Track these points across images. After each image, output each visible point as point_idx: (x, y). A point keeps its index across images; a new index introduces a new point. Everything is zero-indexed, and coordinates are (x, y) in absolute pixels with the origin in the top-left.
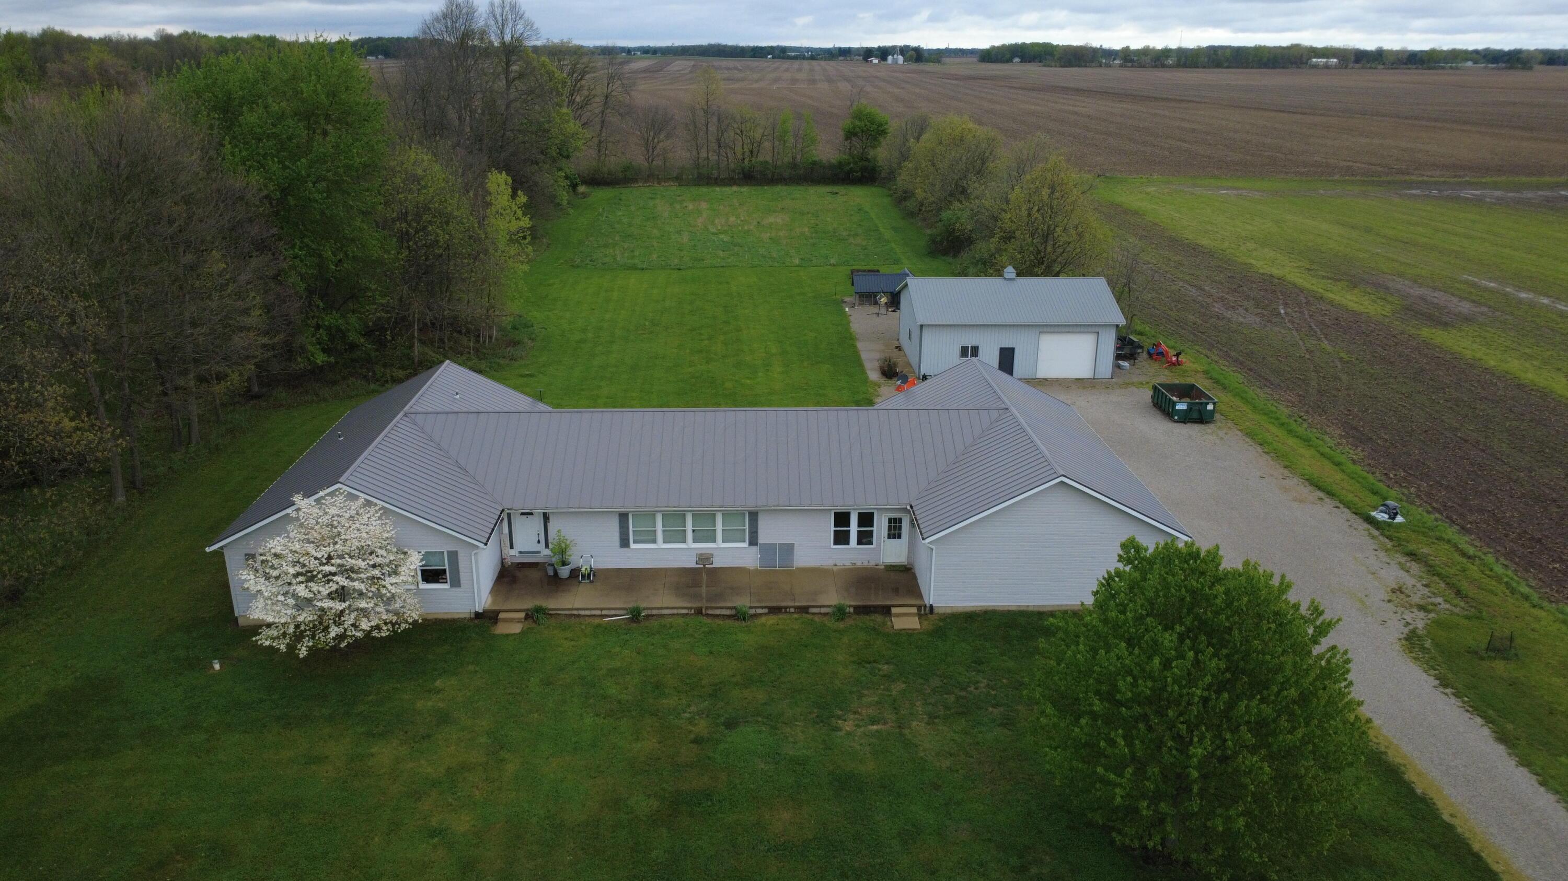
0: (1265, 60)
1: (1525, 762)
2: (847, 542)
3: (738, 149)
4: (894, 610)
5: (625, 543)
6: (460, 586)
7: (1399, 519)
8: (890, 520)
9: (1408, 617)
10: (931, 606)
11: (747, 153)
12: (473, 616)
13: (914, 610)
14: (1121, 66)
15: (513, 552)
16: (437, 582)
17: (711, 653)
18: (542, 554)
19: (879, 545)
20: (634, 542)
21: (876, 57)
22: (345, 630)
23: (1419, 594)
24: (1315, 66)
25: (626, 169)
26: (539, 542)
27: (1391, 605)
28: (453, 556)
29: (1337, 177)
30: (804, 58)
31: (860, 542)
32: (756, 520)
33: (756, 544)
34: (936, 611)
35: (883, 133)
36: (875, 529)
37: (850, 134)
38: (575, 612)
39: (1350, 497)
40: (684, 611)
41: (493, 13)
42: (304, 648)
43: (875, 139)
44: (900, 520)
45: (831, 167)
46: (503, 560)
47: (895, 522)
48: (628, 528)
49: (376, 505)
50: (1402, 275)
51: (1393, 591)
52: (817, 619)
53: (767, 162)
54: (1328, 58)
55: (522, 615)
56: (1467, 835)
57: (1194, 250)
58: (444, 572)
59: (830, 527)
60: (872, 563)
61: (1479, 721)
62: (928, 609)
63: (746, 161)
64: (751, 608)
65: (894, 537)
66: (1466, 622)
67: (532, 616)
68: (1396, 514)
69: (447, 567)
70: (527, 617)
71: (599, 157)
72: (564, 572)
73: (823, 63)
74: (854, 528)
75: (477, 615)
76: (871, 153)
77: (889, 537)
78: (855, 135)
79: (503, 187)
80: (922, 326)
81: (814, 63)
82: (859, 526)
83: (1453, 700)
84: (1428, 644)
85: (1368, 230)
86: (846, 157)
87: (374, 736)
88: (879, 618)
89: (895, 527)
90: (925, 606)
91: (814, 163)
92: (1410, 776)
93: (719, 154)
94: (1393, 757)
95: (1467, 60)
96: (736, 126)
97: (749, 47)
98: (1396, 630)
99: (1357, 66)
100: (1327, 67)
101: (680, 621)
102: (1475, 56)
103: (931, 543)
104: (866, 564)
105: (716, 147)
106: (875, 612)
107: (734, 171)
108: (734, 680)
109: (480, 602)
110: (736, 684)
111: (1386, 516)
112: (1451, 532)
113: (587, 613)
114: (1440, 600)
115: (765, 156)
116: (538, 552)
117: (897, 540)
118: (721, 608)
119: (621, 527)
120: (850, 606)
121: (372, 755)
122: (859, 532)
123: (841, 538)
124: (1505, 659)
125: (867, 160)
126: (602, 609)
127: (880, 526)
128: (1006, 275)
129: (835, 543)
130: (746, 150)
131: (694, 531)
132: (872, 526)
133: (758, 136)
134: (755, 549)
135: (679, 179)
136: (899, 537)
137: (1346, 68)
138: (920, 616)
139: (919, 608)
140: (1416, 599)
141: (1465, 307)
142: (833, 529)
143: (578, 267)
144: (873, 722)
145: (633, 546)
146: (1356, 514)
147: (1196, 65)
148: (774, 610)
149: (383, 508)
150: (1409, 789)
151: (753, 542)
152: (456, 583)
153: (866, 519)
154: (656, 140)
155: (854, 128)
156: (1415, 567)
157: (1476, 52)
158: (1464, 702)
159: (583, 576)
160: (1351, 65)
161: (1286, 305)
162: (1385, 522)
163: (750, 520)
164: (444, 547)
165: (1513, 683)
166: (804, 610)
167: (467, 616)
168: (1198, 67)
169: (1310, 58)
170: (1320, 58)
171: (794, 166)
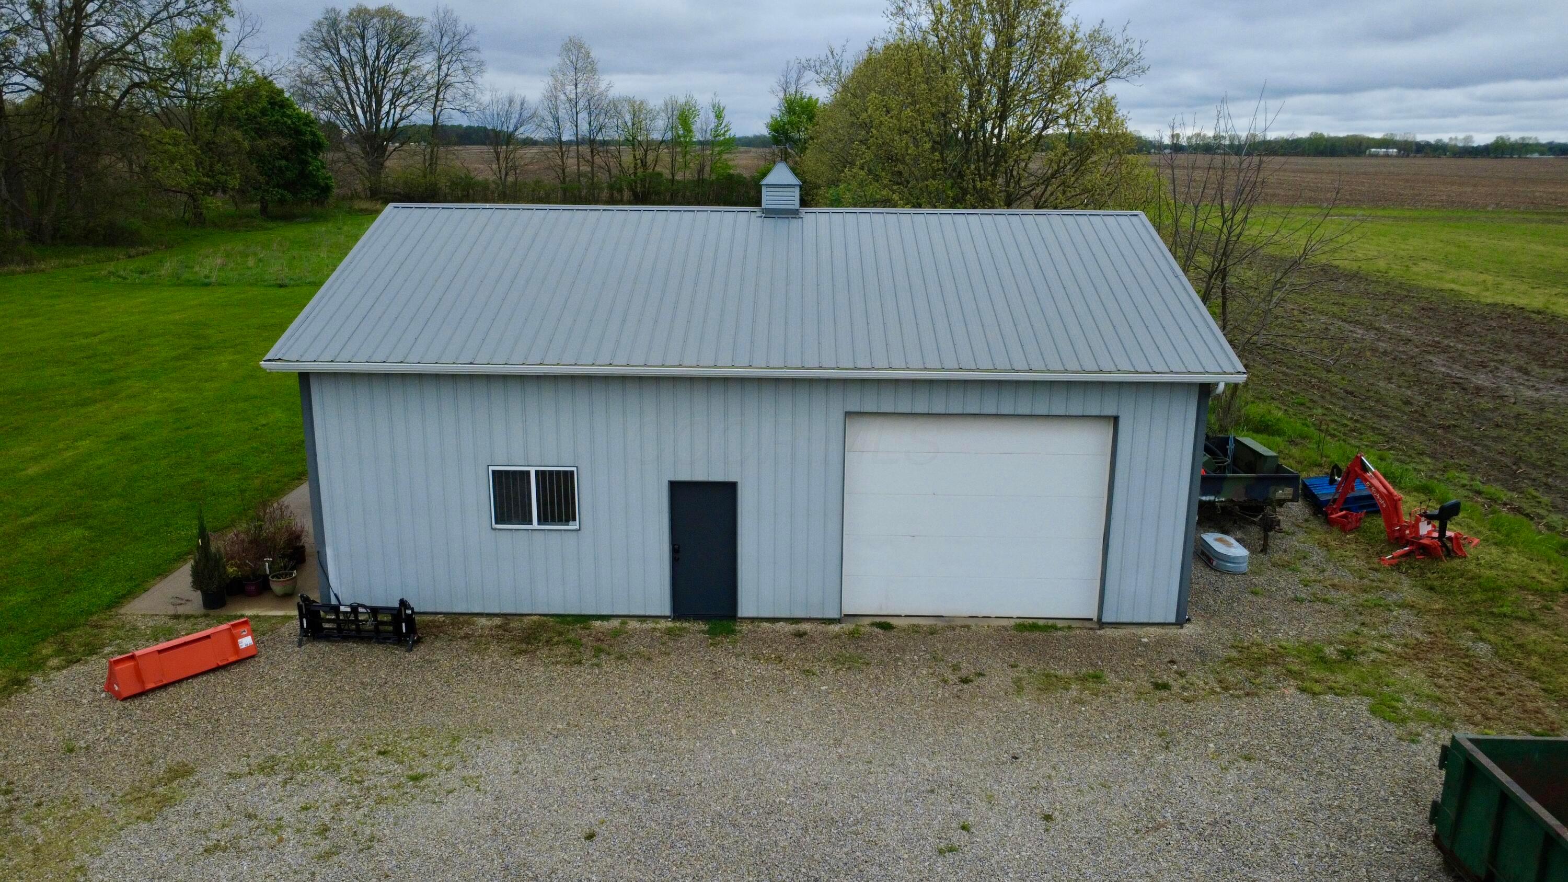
0: (1321, 148)
11: (640, 165)
54: (1387, 148)
63: (640, 171)
100: (1387, 156)
102: (1541, 149)
130: (637, 159)
137: (1407, 156)
154: (510, 147)
160: (1412, 155)
169: (1369, 147)
170: (1380, 147)
171: (700, 182)
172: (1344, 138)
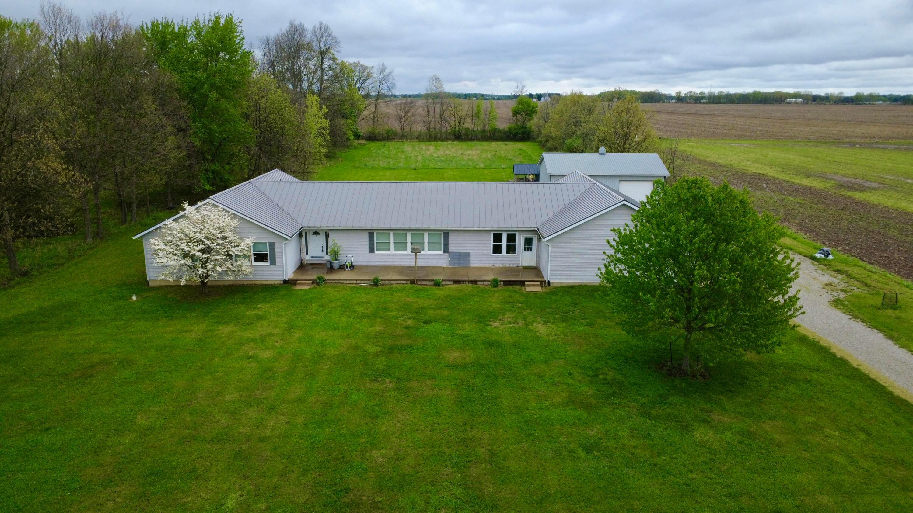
0: (759, 99)
1: (902, 347)
2: (500, 252)
3: (452, 123)
4: (526, 283)
5: (372, 250)
6: (275, 264)
7: (830, 257)
8: (526, 239)
9: (835, 294)
10: (549, 282)
11: (457, 124)
12: (282, 282)
13: (539, 283)
14: (676, 103)
15: (308, 257)
16: (263, 261)
17: (418, 297)
18: (324, 259)
19: (519, 254)
20: (377, 250)
21: (535, 98)
22: (208, 271)
23: (842, 286)
24: (789, 103)
25: (388, 132)
26: (323, 251)
27: (824, 290)
28: (272, 245)
29: (799, 140)
30: (494, 99)
31: (508, 252)
32: (448, 237)
33: (448, 252)
34: (551, 284)
35: (535, 112)
36: (517, 244)
37: (516, 113)
38: (341, 282)
39: (801, 250)
40: (404, 282)
41: (315, 32)
42: (183, 280)
43: (530, 116)
44: (532, 239)
45: (505, 132)
46: (301, 261)
47: (529, 241)
48: (374, 241)
49: (229, 212)
50: (837, 173)
51: (827, 285)
52: (481, 286)
53: (468, 128)
54: (796, 99)
55: (311, 282)
56: (867, 372)
57: (714, 164)
58: (266, 255)
59: (491, 243)
60: (515, 265)
61: (876, 331)
62: (547, 284)
63: (457, 128)
64: (443, 281)
65: (528, 250)
66: (869, 296)
67: (317, 282)
68: (829, 254)
69: (268, 252)
70: (313, 283)
71: (374, 126)
72: (336, 265)
73: (505, 101)
74: (504, 243)
75: (285, 282)
76: (528, 124)
77: (525, 250)
78: (519, 113)
79: (315, 103)
80: (551, 176)
81: (499, 101)
82: (507, 242)
83: (861, 323)
84: (846, 303)
85: (817, 158)
86: (514, 125)
87: (220, 323)
88: (518, 287)
89: (528, 243)
90: (545, 282)
91: (495, 129)
92: (833, 350)
93: (441, 124)
94: (823, 343)
95: (879, 100)
96: (451, 109)
97: (462, 94)
98: (827, 297)
99: (814, 103)
100: (796, 103)
101: (402, 286)
102: (884, 98)
103: (548, 241)
104: (511, 266)
105: (439, 119)
106: (516, 284)
107: (449, 133)
108: (431, 307)
109: (286, 274)
110: (431, 308)
111: (823, 256)
112: (861, 263)
113: (348, 282)
114: (855, 288)
115: (468, 125)
116: (322, 257)
117: (529, 252)
118: (426, 280)
119: (370, 240)
120: (501, 281)
121: (218, 330)
122: (507, 245)
123: (497, 249)
124: (892, 309)
125: (526, 128)
126: (356, 280)
127: (520, 243)
128: (600, 152)
129: (494, 253)
130: (457, 122)
131: (411, 244)
132: (515, 242)
133: (464, 113)
134: (447, 255)
135: (419, 138)
136: (531, 250)
137: (807, 103)
138: (541, 285)
139: (542, 282)
140: (841, 287)
141: (874, 185)
142: (492, 243)
143: (358, 168)
144: (510, 323)
145: (376, 252)
146: (805, 256)
147: (720, 103)
148: (456, 282)
149: (233, 214)
150: (833, 355)
151: (446, 251)
152: (273, 262)
153: (512, 238)
154: (406, 117)
155: (518, 109)
156: (840, 276)
157: (884, 96)
158: (867, 324)
159: (347, 267)
160: (810, 103)
161: (767, 184)
162: (822, 258)
163: (444, 237)
164: (267, 239)
165: (897, 318)
166: (474, 282)
167: (279, 283)
168: (721, 103)
169: (786, 99)
170: (792, 98)
171: (484, 131)
172: (773, 93)
